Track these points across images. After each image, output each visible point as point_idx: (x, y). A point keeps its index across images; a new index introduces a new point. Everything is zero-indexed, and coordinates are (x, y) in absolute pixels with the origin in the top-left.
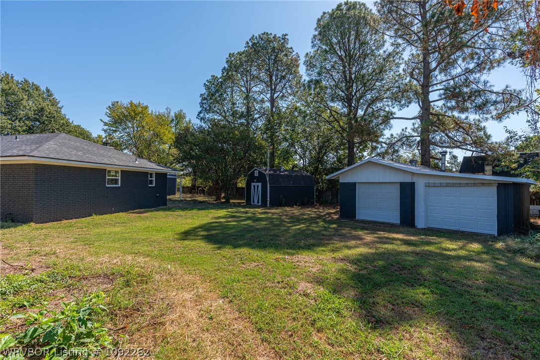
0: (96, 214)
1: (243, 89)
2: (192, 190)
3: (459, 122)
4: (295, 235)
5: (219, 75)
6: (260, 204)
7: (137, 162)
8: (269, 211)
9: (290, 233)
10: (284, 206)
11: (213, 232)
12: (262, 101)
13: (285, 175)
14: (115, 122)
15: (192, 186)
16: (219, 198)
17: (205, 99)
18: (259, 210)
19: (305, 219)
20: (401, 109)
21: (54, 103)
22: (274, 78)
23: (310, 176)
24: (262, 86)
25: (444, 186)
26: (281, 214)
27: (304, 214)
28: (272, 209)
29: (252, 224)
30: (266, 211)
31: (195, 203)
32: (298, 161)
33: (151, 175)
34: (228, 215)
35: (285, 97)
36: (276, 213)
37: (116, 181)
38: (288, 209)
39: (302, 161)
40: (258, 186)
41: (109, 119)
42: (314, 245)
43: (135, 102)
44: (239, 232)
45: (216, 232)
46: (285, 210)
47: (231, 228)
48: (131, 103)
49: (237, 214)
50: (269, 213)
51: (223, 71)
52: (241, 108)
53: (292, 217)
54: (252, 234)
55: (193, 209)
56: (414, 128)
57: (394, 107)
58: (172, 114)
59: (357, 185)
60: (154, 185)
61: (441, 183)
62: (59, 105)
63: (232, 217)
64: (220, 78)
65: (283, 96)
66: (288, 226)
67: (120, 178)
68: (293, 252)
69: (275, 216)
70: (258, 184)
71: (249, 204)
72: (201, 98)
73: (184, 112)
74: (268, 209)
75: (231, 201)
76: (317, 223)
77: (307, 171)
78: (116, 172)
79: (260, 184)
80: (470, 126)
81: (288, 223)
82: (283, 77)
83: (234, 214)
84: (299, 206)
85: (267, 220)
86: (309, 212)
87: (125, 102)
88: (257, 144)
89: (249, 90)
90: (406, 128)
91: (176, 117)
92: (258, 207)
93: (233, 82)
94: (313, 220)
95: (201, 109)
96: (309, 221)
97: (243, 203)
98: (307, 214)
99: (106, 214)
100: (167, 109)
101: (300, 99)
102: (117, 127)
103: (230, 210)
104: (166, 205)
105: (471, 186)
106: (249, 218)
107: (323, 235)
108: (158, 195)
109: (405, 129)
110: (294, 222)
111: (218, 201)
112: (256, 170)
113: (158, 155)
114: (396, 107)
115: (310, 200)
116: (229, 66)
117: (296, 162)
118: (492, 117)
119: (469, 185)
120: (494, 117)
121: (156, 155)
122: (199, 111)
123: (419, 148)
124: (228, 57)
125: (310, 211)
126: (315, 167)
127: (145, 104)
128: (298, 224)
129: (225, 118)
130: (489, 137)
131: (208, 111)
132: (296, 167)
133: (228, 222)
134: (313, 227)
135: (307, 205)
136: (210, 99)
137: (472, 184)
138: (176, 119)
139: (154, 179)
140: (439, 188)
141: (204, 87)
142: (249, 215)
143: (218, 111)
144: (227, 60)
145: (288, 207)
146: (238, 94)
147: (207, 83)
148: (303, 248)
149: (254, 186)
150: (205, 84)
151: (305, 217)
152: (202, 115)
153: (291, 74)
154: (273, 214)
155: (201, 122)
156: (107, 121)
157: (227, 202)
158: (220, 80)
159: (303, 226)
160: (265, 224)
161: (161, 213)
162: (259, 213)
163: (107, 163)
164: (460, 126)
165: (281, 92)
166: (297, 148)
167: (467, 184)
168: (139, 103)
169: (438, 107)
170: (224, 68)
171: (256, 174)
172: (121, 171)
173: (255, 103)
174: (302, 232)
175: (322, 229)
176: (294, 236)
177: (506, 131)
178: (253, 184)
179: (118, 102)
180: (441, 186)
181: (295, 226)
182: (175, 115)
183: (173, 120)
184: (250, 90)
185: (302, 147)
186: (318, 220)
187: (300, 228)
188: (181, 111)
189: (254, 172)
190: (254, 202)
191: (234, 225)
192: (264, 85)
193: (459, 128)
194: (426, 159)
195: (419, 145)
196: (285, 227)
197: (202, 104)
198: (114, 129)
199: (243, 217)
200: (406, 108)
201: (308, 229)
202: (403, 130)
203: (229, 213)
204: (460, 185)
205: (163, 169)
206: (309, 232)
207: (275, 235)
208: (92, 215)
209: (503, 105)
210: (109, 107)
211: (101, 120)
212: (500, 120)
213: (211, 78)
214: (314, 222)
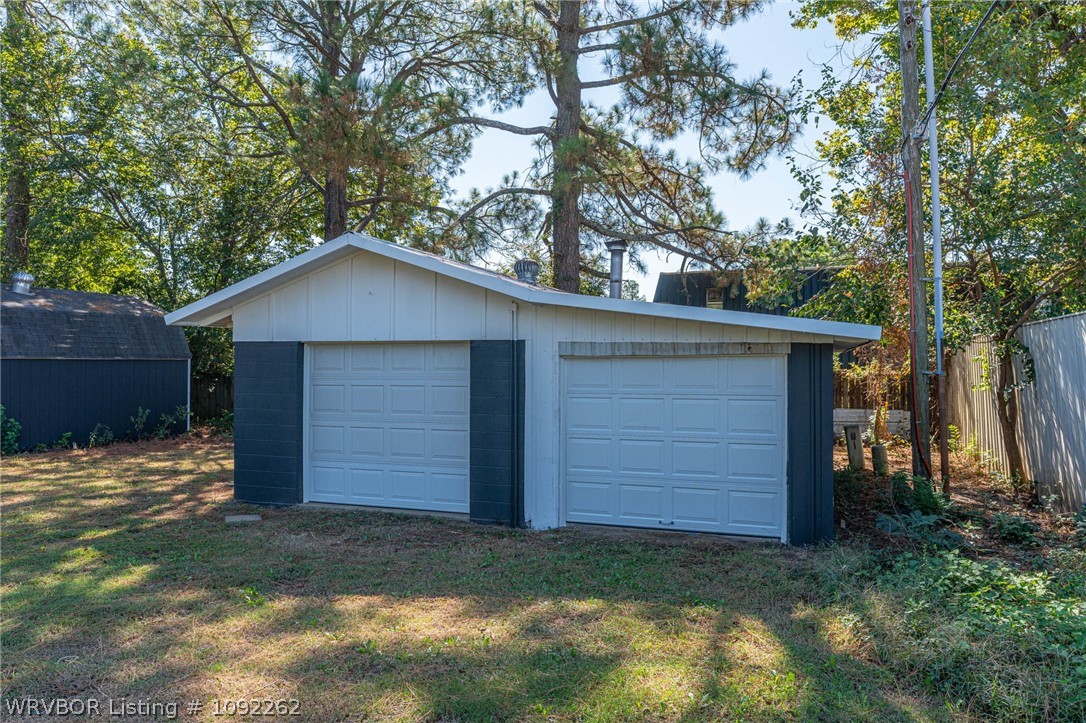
3: (653, 165)
13: (35, 312)
20: (500, 109)
25: (622, 357)
56: (537, 176)
57: (480, 102)
59: (307, 351)
61: (613, 345)
80: (678, 179)
90: (515, 175)
105: (713, 356)
109: (511, 178)
114: (487, 101)
115: (162, 418)
118: (728, 161)
119: (703, 352)
120: (732, 162)
123: (550, 239)
130: (719, 219)
135: (147, 438)
137: (713, 346)
140: (607, 365)
145: (36, 454)
164: (655, 178)
167: (698, 346)
169: (600, 114)
177: (793, 170)
180: (612, 357)
193: (652, 184)
194: (568, 271)
195: (549, 228)
200: (515, 107)
202: (507, 180)
204: (675, 353)
209: (754, 127)
212: (746, 173)
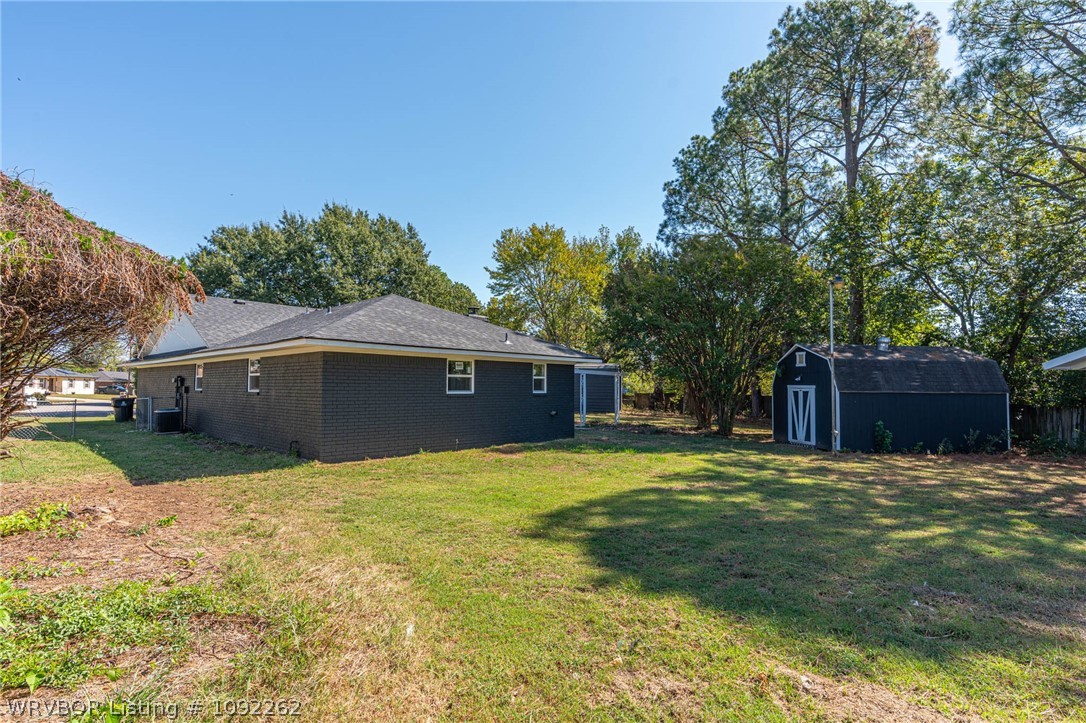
0: (425, 450)
1: (771, 152)
2: (657, 401)
4: (892, 568)
5: (708, 132)
6: (813, 442)
7: (508, 342)
8: (836, 466)
9: (873, 555)
10: (889, 452)
11: (629, 521)
12: (826, 172)
13: (893, 362)
14: (507, 269)
15: (655, 392)
16: (704, 422)
17: (673, 193)
18: (804, 461)
19: (959, 504)
21: (418, 248)
22: (855, 102)
23: (985, 364)
24: (822, 134)
26: (870, 478)
27: (953, 485)
28: (846, 461)
29: (759, 505)
30: (826, 464)
31: (643, 433)
32: (944, 320)
33: (540, 367)
34: (706, 470)
35: (895, 145)
36: (856, 474)
37: (465, 384)
38: (901, 461)
39: (958, 320)
40: (806, 394)
41: (498, 265)
42: (960, 635)
43: (540, 225)
44: (701, 528)
45: (635, 521)
46: (891, 467)
47: (684, 515)
48: (533, 229)
49: (732, 470)
50: (831, 471)
51: (715, 121)
52: (766, 197)
53: (906, 494)
54: (733, 544)
55: (622, 450)
58: (613, 239)
60: (545, 392)
62: (425, 251)
63: (709, 478)
64: (713, 138)
65: (887, 146)
66: (878, 527)
67: (472, 376)
68: (854, 654)
69: (846, 485)
70: (805, 388)
71: (782, 442)
72: (666, 192)
73: (636, 231)
74: (837, 458)
75: (736, 430)
76: (1005, 524)
77: (976, 349)
78: (466, 364)
79: (811, 389)
81: (886, 512)
82: (884, 93)
83: (722, 469)
84: (944, 453)
85: (812, 495)
86: (983, 478)
87: (524, 228)
88: (798, 280)
89: (784, 150)
91: (620, 244)
92: (804, 450)
93: (744, 142)
94: (990, 512)
95: (666, 217)
96: (970, 513)
97: (769, 436)
98: (971, 484)
99: (444, 450)
100: (601, 230)
101: (942, 141)
102: (510, 279)
103: (718, 456)
104: (572, 436)
106: (757, 486)
107: (1020, 588)
108: (554, 413)
110: (908, 511)
111: (703, 430)
112: (799, 350)
113: (587, 329)
115: (990, 437)
116: (730, 105)
117: (937, 325)
121: (584, 327)
122: (662, 222)
124: (727, 83)
125: (984, 474)
126: (1007, 336)
127: (558, 227)
128: (920, 519)
129: (725, 228)
131: (682, 220)
132: (938, 338)
133: (686, 492)
134: (983, 539)
135: (976, 452)
136: (688, 191)
138: (621, 249)
139: (545, 378)
141: (675, 168)
142: (766, 474)
143: (706, 215)
144: (726, 90)
145: (903, 454)
146: (759, 168)
147: (681, 157)
148: (903, 643)
149: (796, 394)
150: (676, 160)
151: (959, 495)
152: (668, 231)
153: (910, 77)
154: (844, 475)
155: (667, 246)
156: (496, 270)
157: (725, 431)
158: (713, 143)
159: (939, 530)
160: (798, 511)
161: (549, 455)
162: (799, 471)
163: (444, 346)
165: (878, 134)
166: (937, 282)
168: (547, 226)
170: (719, 112)
171: (801, 361)
172: (476, 361)
173: (805, 182)
174: (927, 556)
175: (1020, 553)
176: (887, 573)
178: (791, 389)
179: (511, 231)
181: (903, 528)
182: (618, 240)
183: (614, 251)
184: (788, 151)
185: (958, 279)
186: (1010, 512)
187: (924, 540)
188: (631, 229)
189: (793, 355)
190: (795, 436)
191: (702, 503)
192: (828, 128)
196: (867, 526)
197: (668, 207)
198: (505, 282)
199: (744, 479)
201: (953, 550)
203: (710, 466)
205: (563, 354)
206: (962, 562)
207: (810, 558)
208: (417, 452)
210: (497, 241)
211: (486, 269)
213: (690, 142)
214: (994, 521)
